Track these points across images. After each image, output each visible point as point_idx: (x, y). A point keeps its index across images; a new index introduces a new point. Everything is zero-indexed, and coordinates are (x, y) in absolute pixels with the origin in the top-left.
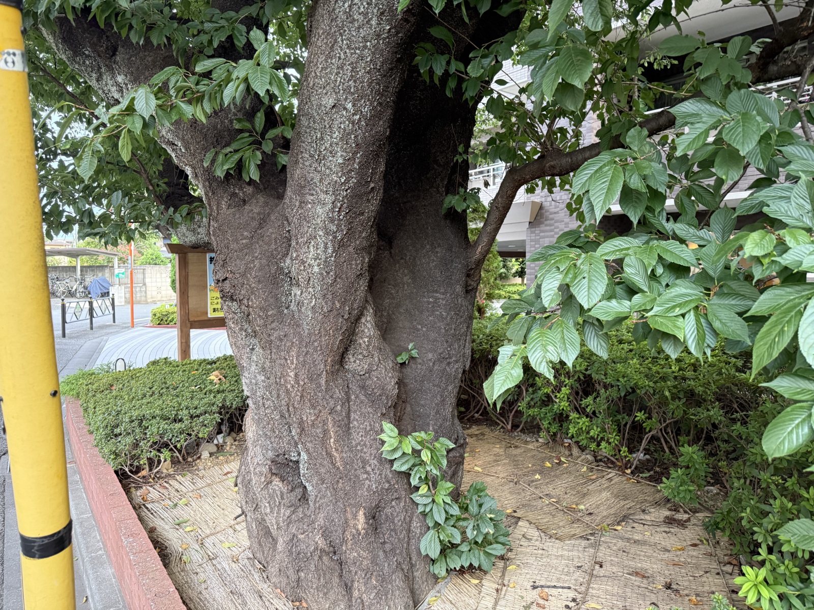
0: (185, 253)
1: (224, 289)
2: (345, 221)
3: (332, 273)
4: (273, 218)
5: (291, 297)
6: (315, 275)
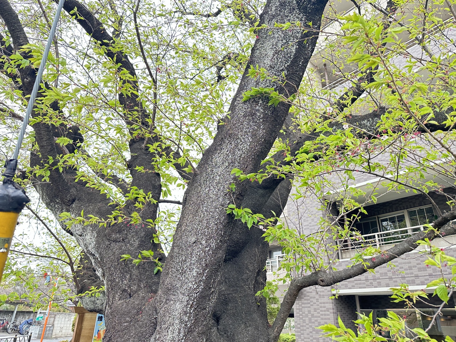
0: (84, 313)
2: (193, 314)
4: (147, 309)
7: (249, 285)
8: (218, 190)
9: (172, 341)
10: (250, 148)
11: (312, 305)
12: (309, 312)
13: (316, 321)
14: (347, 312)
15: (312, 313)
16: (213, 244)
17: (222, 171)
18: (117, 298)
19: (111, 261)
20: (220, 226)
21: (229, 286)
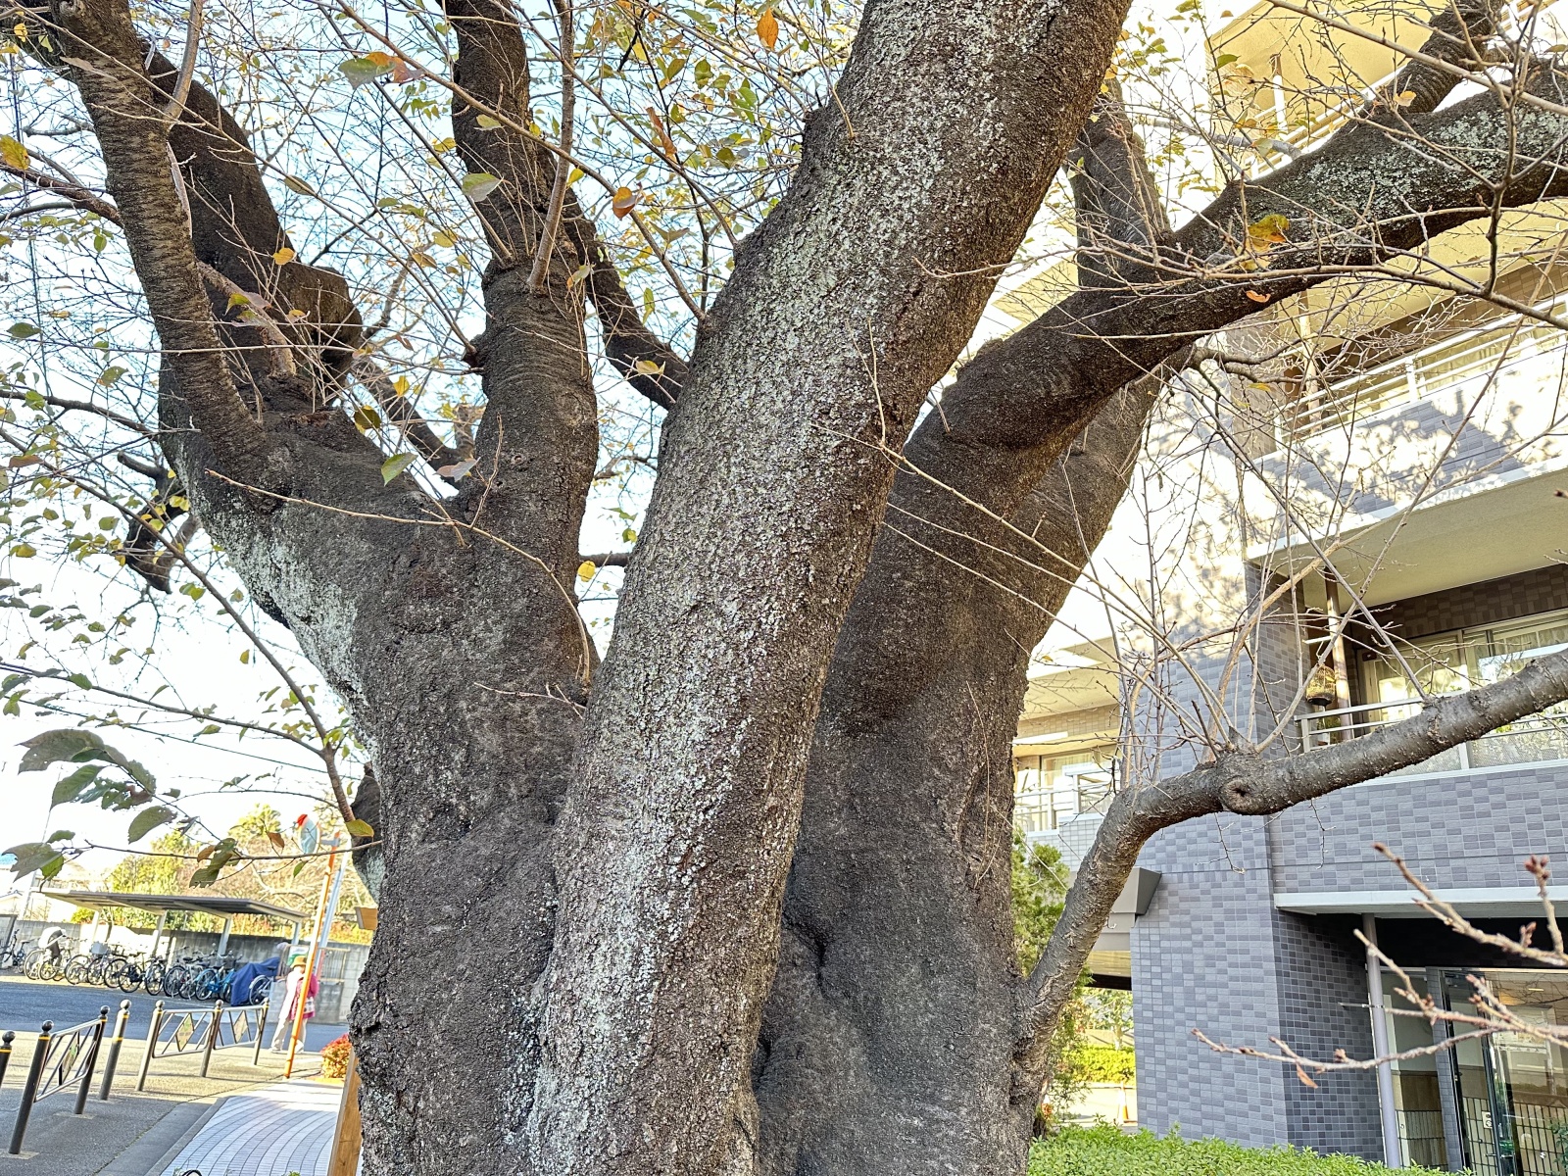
1: (367, 1053)
2: (693, 891)
3: (643, 1039)
4: (520, 874)
5: (532, 1095)
6: (599, 1039)
7: (940, 821)
8: (793, 393)
9: (605, 994)
10: (934, 201)
11: (1201, 945)
12: (1188, 967)
13: (1214, 998)
14: (1329, 973)
15: (1196, 971)
16: (771, 618)
17: (811, 312)
18: (414, 835)
19: (397, 699)
20: (801, 546)
21: (865, 822)
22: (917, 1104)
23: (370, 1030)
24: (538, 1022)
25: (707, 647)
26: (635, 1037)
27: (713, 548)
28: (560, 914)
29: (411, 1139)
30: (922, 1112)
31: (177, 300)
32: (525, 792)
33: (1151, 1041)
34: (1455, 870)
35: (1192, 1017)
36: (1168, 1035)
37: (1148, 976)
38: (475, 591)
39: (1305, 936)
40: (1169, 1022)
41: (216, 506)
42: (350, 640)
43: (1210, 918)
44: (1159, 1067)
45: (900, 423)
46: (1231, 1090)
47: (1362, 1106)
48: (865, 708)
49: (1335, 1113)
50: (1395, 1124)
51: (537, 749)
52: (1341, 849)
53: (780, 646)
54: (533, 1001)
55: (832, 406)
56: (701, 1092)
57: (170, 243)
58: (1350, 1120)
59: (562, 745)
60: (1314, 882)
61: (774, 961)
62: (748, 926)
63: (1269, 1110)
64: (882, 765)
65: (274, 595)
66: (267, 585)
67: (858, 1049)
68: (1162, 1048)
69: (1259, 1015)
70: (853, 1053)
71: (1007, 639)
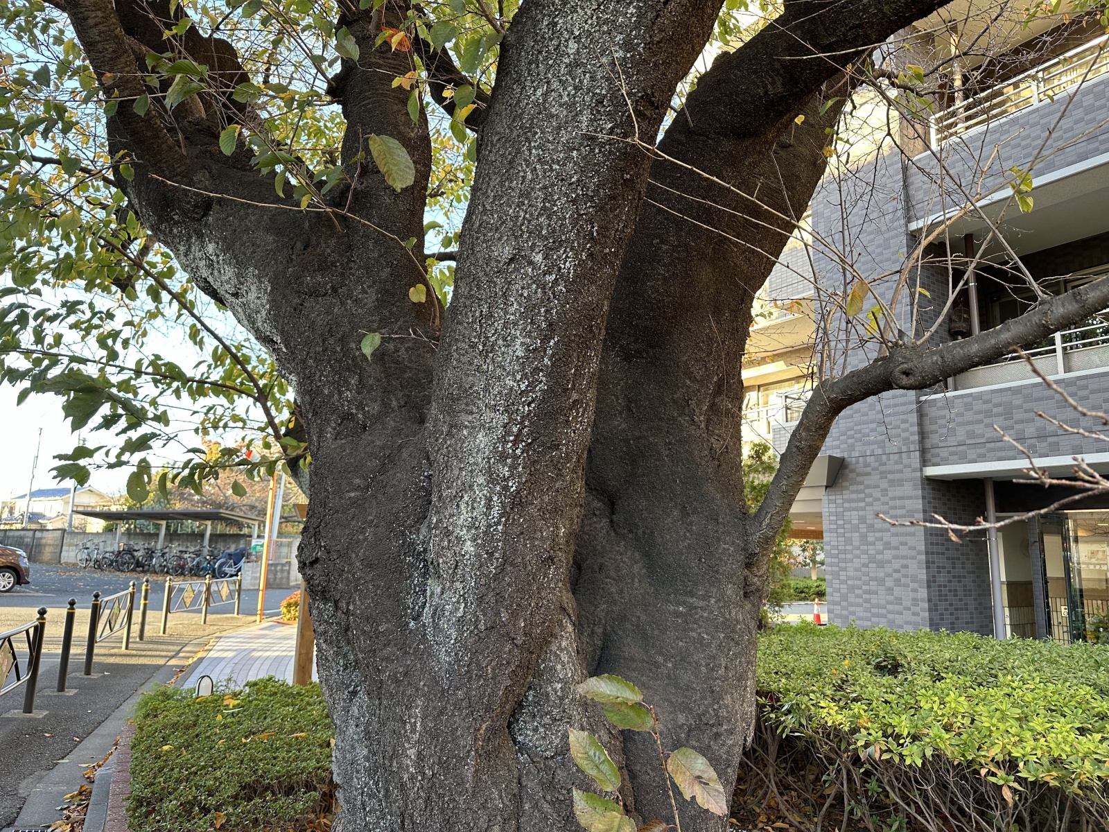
1: (311, 578)
2: (524, 459)
3: (497, 555)
4: (405, 455)
5: (425, 597)
6: (467, 557)
7: (691, 415)
8: (575, 88)
9: (469, 529)
11: (869, 504)
13: (880, 539)
14: (960, 518)
15: (868, 522)
16: (568, 264)
17: (586, 22)
18: (329, 435)
19: (306, 343)
20: (587, 208)
21: (639, 419)
22: (681, 598)
23: (313, 563)
24: (425, 551)
25: (523, 288)
26: (491, 554)
27: (522, 214)
28: (435, 479)
29: (347, 630)
30: (684, 603)
31: (111, 59)
32: (403, 403)
33: (837, 569)
34: (1051, 444)
35: (866, 552)
36: (848, 565)
37: (835, 526)
38: (352, 265)
39: (944, 495)
40: (849, 556)
41: (161, 219)
42: (268, 306)
43: (878, 486)
44: (842, 586)
45: (657, 108)
46: (891, 598)
47: (980, 604)
48: (636, 341)
49: (962, 609)
50: (1003, 615)
51: (407, 375)
52: (971, 434)
53: (576, 285)
54: (421, 537)
55: (605, 96)
56: (538, 588)
57: (99, 14)
58: (972, 613)
59: (425, 371)
60: (951, 458)
61: (581, 506)
62: (563, 481)
63: (917, 609)
64: (650, 380)
65: (210, 279)
66: (205, 273)
67: (640, 565)
68: (844, 573)
69: (911, 548)
70: (636, 568)
71: (737, 285)
